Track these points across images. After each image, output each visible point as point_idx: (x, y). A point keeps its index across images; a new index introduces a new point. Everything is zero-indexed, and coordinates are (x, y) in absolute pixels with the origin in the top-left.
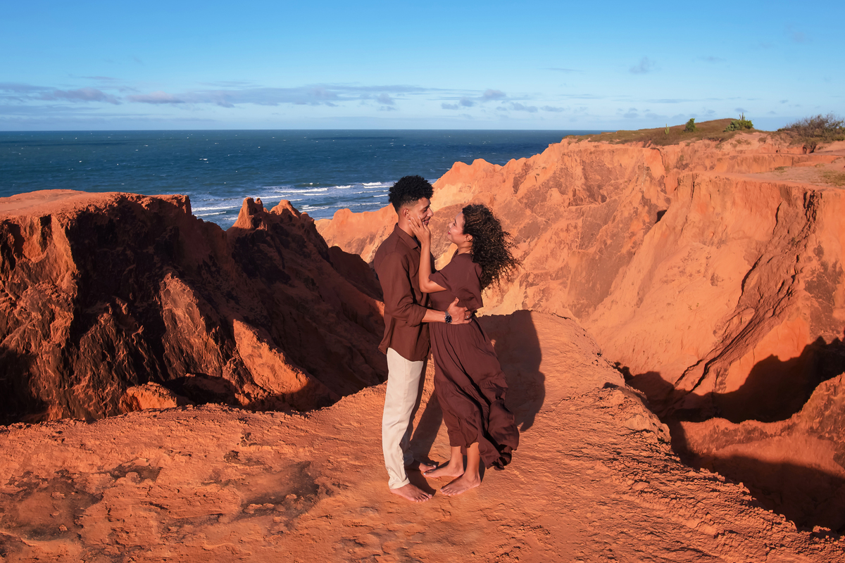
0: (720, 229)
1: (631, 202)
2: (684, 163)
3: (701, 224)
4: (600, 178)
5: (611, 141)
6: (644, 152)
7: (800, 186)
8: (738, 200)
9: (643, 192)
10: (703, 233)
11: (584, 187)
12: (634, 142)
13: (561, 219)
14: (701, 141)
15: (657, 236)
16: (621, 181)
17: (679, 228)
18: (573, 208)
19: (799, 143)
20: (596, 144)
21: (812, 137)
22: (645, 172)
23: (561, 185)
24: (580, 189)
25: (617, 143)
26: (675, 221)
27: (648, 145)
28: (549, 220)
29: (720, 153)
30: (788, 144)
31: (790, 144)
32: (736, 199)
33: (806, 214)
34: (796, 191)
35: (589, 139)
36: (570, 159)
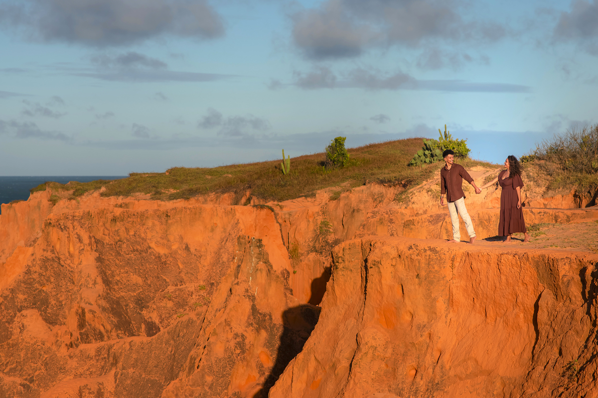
0: (429, 360)
1: (228, 323)
2: (331, 238)
3: (390, 351)
4: (140, 281)
5: (157, 193)
6: (238, 215)
7: (573, 257)
8: (459, 296)
9: (252, 298)
10: (395, 370)
11: (103, 303)
12: (212, 195)
13: (61, 376)
14: (363, 187)
15: (299, 386)
16: (190, 287)
17: (345, 364)
18: (91, 348)
19: (564, 187)
20: (120, 200)
21: (590, 173)
22: (255, 251)
23: (45, 302)
24: (95, 307)
25: (172, 197)
26: (334, 350)
27: (243, 200)
28: (32, 381)
29: (407, 212)
30: (544, 189)
31: (548, 188)
32: (454, 291)
33: (588, 313)
34: (567, 267)
35: (103, 189)
36: (64, 235)
